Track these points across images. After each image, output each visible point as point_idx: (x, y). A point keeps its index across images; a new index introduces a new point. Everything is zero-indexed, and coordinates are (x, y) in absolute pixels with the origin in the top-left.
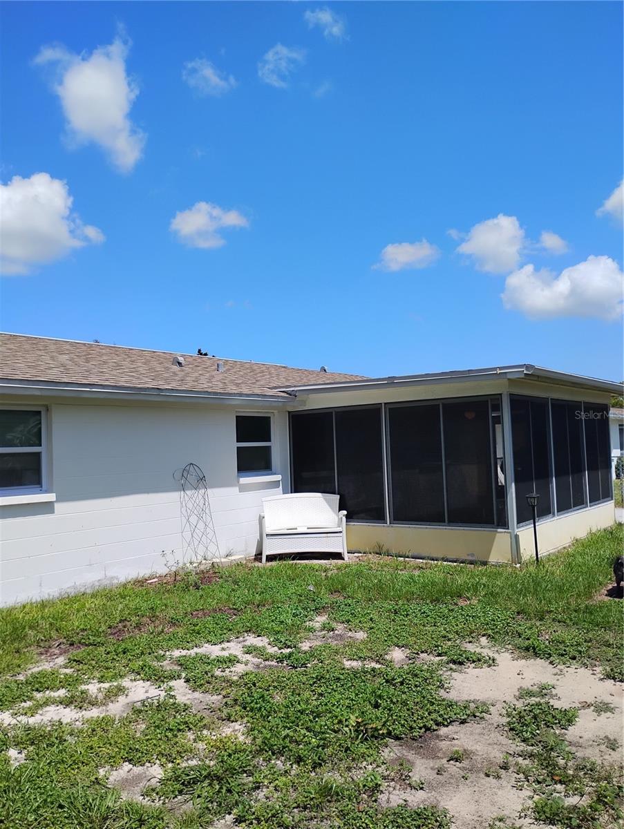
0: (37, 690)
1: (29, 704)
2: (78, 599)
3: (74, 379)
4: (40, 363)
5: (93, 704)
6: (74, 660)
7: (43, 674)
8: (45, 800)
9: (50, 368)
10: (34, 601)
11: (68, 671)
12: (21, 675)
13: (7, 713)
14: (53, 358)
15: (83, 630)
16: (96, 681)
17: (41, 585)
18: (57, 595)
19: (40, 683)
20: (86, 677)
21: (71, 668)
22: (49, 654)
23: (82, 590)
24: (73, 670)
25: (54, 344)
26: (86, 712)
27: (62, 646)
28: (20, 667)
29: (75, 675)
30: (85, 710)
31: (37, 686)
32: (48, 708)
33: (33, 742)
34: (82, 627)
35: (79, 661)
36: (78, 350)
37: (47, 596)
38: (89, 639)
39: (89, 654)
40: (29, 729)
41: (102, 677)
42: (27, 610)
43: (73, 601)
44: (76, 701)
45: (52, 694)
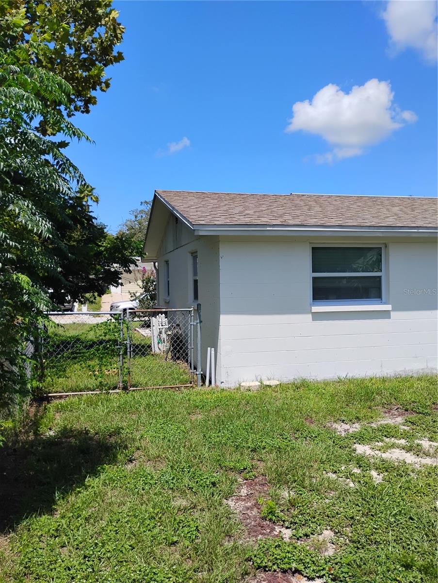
0: (386, 436)
1: (380, 444)
2: (408, 380)
3: (405, 223)
4: (380, 214)
5: (427, 455)
6: (410, 422)
7: (388, 426)
8: (400, 511)
9: (387, 217)
10: (378, 376)
11: (406, 428)
12: (373, 424)
13: (367, 446)
14: (388, 210)
15: (414, 402)
16: (426, 439)
17: (381, 366)
18: (393, 375)
19: (387, 432)
20: (419, 435)
21: (408, 426)
22: (391, 414)
23: (411, 374)
24: (409, 428)
25: (387, 200)
26: (422, 459)
27: (399, 410)
28: (372, 418)
29: (411, 432)
30: (421, 457)
31: (385, 433)
32: (394, 450)
33: (387, 470)
34: (413, 400)
35: (413, 423)
36: (405, 203)
37: (386, 375)
38: (419, 409)
39: (419, 420)
40: (383, 461)
41: (432, 437)
42: (373, 381)
43: (405, 380)
44: (414, 450)
45: (397, 441)
